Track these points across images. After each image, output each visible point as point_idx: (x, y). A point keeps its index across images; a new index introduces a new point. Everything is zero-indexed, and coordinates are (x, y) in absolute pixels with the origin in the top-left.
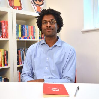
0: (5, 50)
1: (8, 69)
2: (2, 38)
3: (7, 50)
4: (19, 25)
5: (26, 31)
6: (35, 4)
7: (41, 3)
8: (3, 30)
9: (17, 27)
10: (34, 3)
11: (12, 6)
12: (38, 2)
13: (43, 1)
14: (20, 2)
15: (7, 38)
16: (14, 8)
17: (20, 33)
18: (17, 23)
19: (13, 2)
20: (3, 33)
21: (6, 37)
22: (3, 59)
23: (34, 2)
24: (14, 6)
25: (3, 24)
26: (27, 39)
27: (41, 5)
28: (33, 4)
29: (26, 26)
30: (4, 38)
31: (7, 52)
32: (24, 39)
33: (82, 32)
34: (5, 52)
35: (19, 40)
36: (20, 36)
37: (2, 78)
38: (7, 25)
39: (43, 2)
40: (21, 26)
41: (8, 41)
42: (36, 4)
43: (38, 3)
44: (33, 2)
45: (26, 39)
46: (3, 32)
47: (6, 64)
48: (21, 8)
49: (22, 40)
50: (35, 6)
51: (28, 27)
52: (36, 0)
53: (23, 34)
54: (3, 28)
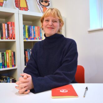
0: (12, 51)
1: (15, 70)
2: (9, 39)
3: (15, 51)
4: (26, 26)
5: (33, 32)
6: (41, 4)
7: (47, 4)
8: (10, 31)
9: (24, 28)
10: (40, 4)
11: (18, 8)
13: (49, 1)
14: (26, 3)
15: (14, 39)
16: (20, 9)
17: (27, 34)
18: (24, 24)
20: (10, 35)
21: (13, 38)
22: (10, 60)
23: (40, 3)
24: (20, 8)
25: (9, 25)
26: (34, 39)
27: (47, 6)
28: (39, 5)
29: (32, 27)
30: (11, 39)
31: (14, 53)
32: (31, 39)
33: (88, 32)
34: (13, 53)
35: (26, 40)
36: (27, 37)
37: (9, 79)
38: (14, 26)
39: (49, 2)
40: (28, 27)
41: (15, 42)
42: (42, 5)
43: (44, 3)
44: (39, 3)
46: (10, 33)
47: (13, 64)
48: (27, 9)
49: (29, 40)
50: (41, 7)
51: (34, 28)
52: (42, 1)
53: (30, 35)
54: (10, 29)
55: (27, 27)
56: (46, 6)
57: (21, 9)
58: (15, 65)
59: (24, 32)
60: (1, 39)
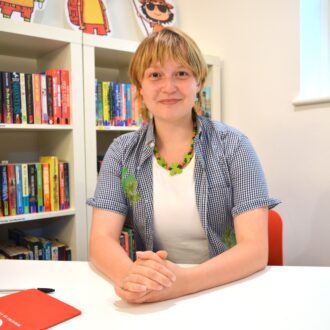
0: (60, 161)
1: (69, 218)
2: (51, 122)
3: (67, 160)
4: (104, 83)
5: (123, 100)
6: (148, 17)
8: (55, 99)
9: (99, 90)
10: (144, 16)
11: (78, 25)
12: (156, 11)
13: (172, 8)
14: (103, 11)
15: (67, 122)
16: (84, 30)
17: (106, 108)
18: (98, 76)
19: (82, 12)
20: (55, 109)
21: (63, 120)
22: (55, 189)
23: (144, 12)
24: (84, 24)
25: (54, 80)
26: (127, 125)
28: (141, 17)
29: (123, 85)
30: (58, 122)
31: (66, 167)
32: (118, 125)
34: (62, 166)
35: (103, 128)
36: (106, 117)
38: (68, 84)
39: (172, 11)
40: (110, 87)
41: (69, 132)
42: (150, 18)
43: (155, 13)
44: (141, 12)
45: (122, 125)
46: (55, 104)
47: (63, 202)
48: (106, 28)
49: (112, 128)
50: (148, 25)
51: (129, 90)
52: (151, 7)
53: (114, 111)
54: (55, 92)
55: (106, 85)
56: (162, 22)
57: (87, 28)
58: (67, 205)
59: (99, 101)
60: (28, 122)
